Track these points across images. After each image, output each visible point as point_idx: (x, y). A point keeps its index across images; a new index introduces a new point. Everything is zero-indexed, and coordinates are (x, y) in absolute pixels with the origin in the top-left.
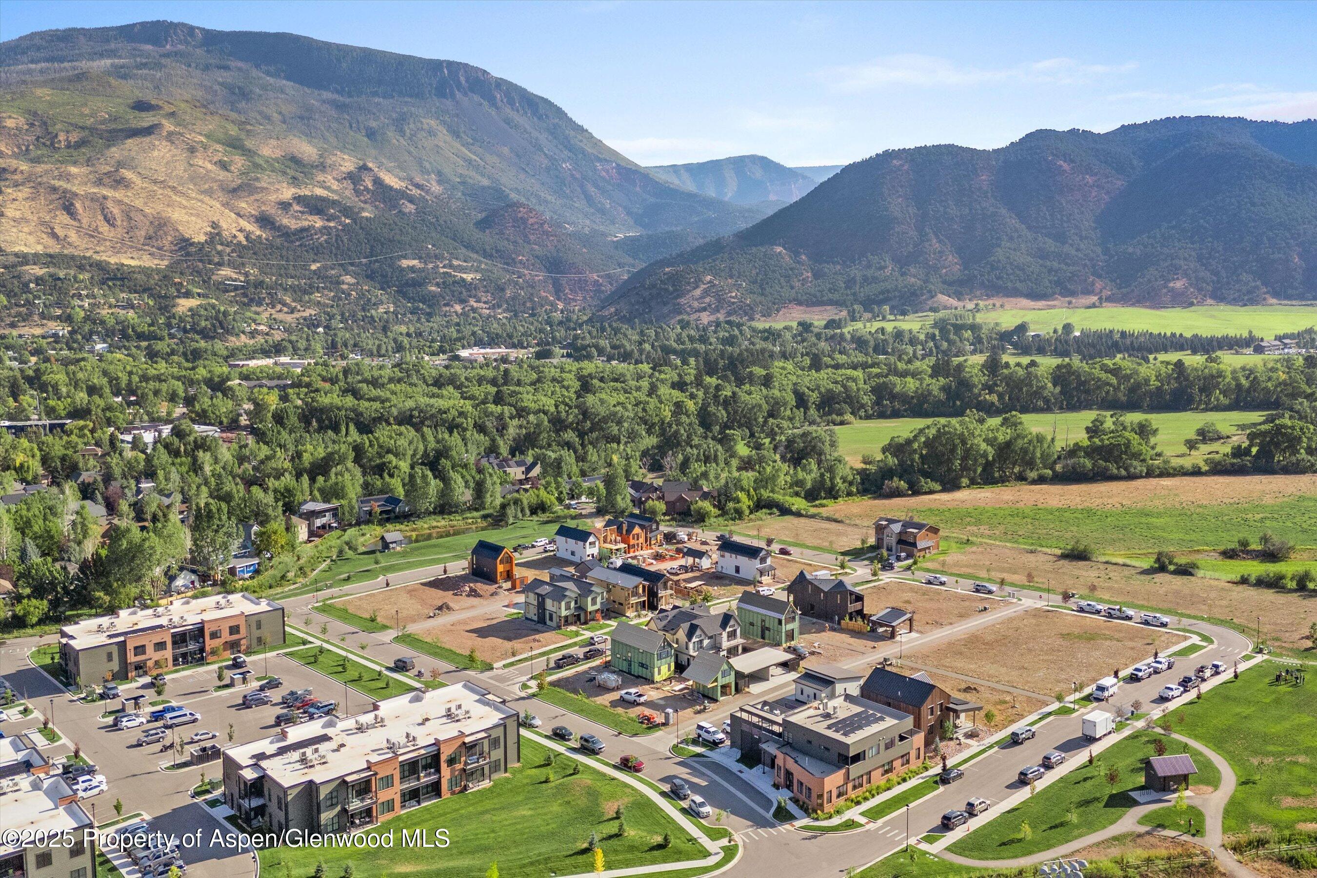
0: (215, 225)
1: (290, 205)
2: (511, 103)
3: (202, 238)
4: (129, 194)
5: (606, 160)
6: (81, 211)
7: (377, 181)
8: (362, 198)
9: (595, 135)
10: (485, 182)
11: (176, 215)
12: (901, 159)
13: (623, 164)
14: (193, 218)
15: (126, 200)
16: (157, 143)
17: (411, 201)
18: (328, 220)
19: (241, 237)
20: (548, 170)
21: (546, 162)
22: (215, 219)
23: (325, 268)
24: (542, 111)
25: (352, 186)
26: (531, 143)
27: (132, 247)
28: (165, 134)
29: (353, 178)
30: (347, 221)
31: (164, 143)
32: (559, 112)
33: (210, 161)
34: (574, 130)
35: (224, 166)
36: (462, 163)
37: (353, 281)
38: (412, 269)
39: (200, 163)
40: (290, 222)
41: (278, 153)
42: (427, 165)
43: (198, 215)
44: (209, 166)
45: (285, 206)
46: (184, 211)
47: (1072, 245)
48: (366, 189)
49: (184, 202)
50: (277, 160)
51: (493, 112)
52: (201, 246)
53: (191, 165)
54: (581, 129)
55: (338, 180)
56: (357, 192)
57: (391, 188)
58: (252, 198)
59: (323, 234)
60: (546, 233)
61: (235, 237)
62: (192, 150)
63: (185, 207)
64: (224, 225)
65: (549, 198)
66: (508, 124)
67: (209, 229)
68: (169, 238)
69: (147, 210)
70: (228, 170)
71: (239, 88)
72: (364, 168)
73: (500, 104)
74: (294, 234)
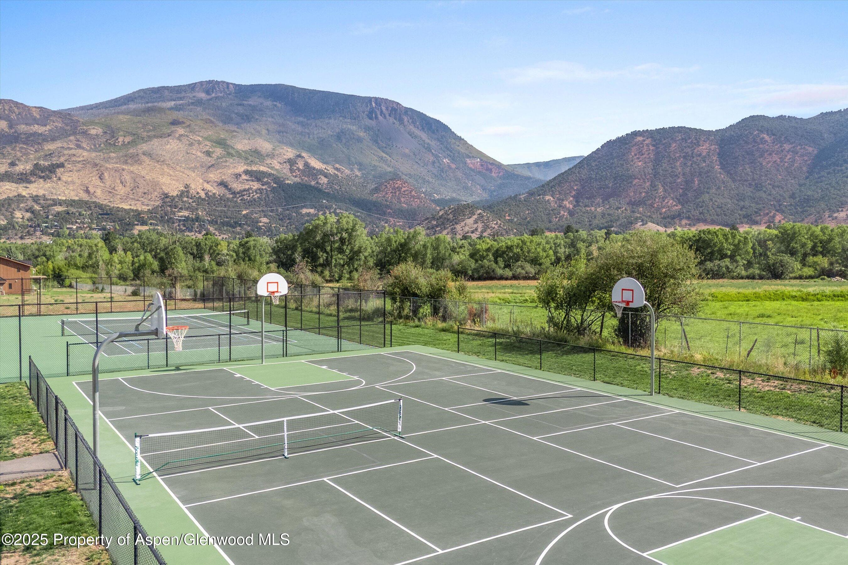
0: (187, 186)
1: (240, 175)
2: (414, 123)
3: (175, 193)
4: (140, 168)
5: (473, 157)
6: (107, 178)
7: (307, 165)
8: (294, 174)
9: (468, 142)
10: (389, 169)
11: (164, 180)
12: (644, 137)
13: (484, 159)
14: (174, 182)
15: (136, 172)
16: (171, 141)
17: (325, 177)
18: (263, 185)
19: (203, 195)
20: (434, 163)
21: (432, 158)
22: (188, 183)
23: (252, 213)
24: (434, 127)
25: (289, 167)
26: (424, 147)
27: (132, 199)
28: (177, 136)
29: (291, 162)
30: (274, 185)
31: (175, 141)
32: (446, 128)
33: (201, 151)
34: (454, 139)
35: (208, 154)
36: (376, 158)
37: (268, 221)
38: (308, 214)
39: (194, 152)
40: (237, 186)
41: (247, 148)
42: (353, 159)
43: (177, 180)
44: (199, 154)
45: (238, 176)
46: (169, 178)
47: (765, 192)
48: (298, 169)
49: (171, 173)
50: (245, 152)
51: (401, 128)
52: (173, 198)
53: (188, 153)
54: (460, 139)
55: (280, 163)
56: (292, 171)
57: (314, 169)
58: (218, 171)
59: (257, 193)
60: (413, 197)
61: (198, 193)
62: (191, 145)
63: (171, 175)
64: (193, 186)
65: (431, 180)
66: (411, 135)
67: (182, 188)
68: (156, 193)
69: (147, 177)
70: (211, 157)
71: (246, 116)
72: (299, 156)
73: (406, 123)
74: (238, 193)
